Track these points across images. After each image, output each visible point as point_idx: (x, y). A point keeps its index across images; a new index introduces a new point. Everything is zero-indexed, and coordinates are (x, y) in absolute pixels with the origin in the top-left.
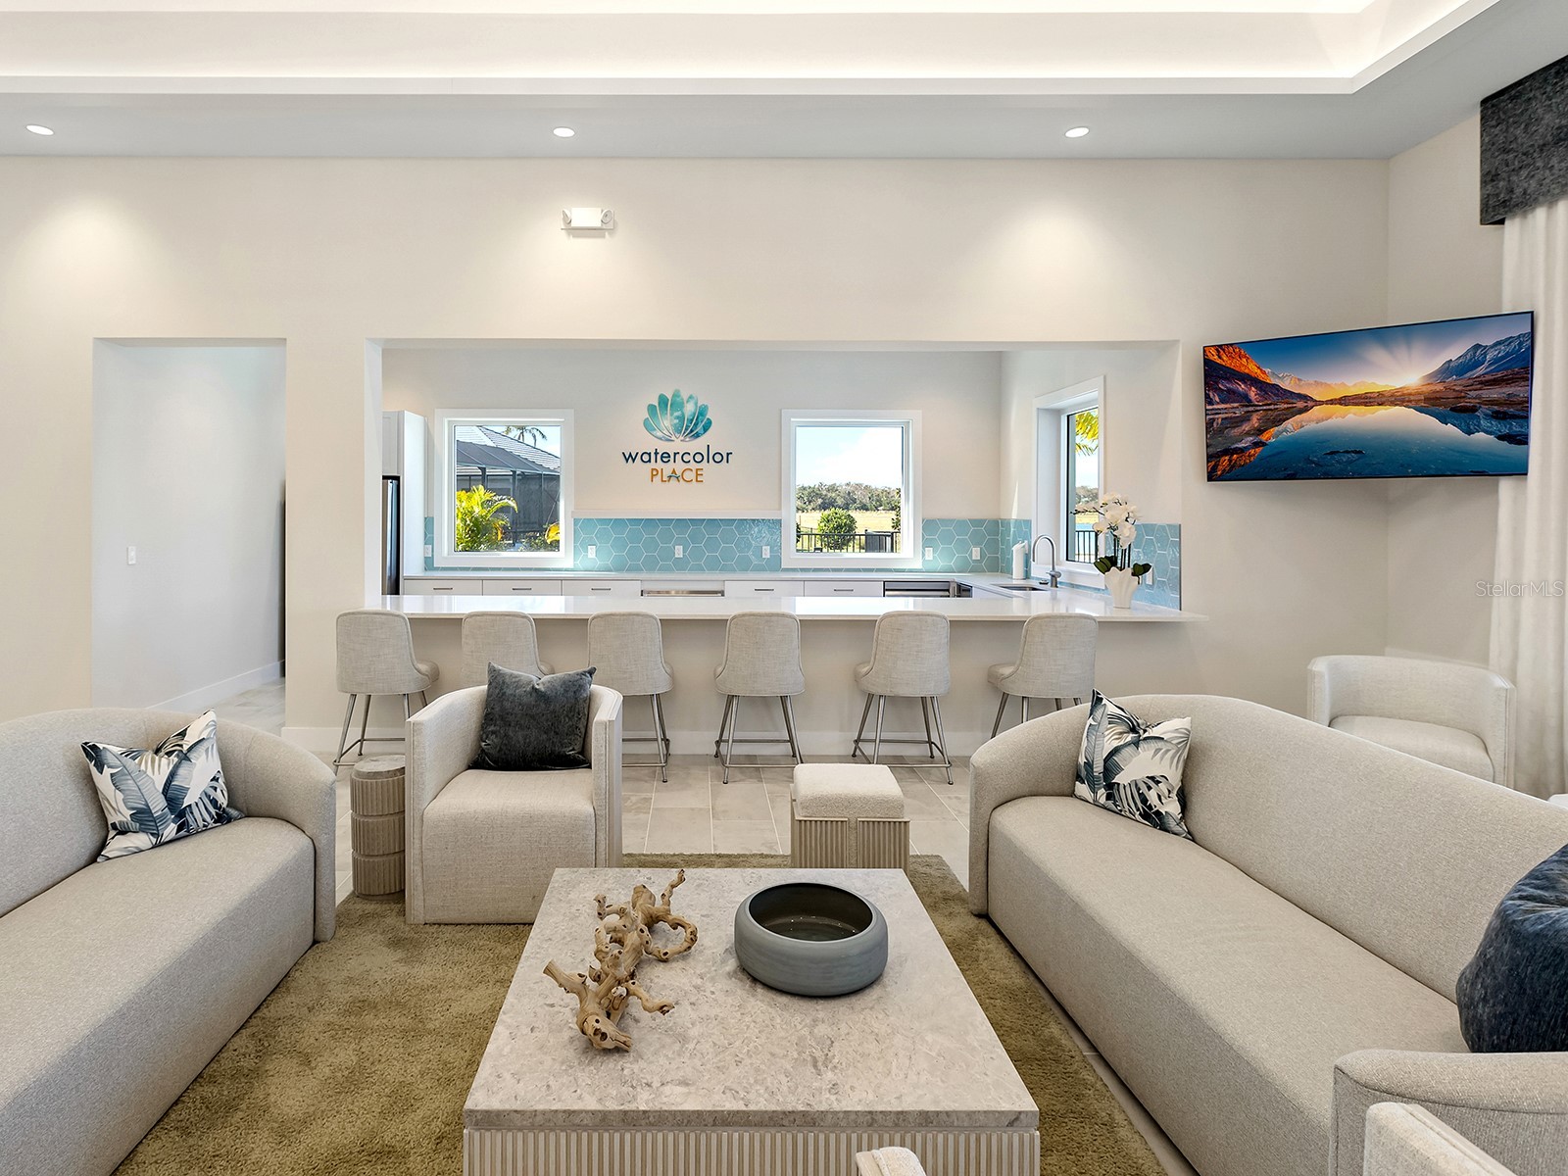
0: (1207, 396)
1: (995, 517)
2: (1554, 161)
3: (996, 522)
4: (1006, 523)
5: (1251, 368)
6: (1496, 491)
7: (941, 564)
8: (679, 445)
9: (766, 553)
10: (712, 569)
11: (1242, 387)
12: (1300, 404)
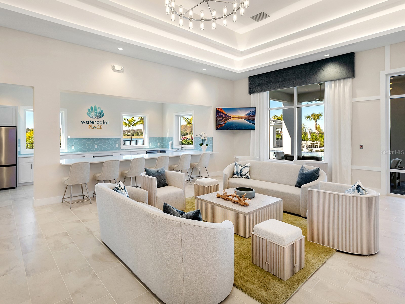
0: (217, 115)
1: (162, 137)
2: (258, 88)
3: (162, 138)
4: (166, 138)
5: (223, 112)
6: (250, 132)
7: (153, 147)
8: (96, 120)
9: (117, 146)
10: (104, 150)
11: (222, 114)
12: (230, 118)
